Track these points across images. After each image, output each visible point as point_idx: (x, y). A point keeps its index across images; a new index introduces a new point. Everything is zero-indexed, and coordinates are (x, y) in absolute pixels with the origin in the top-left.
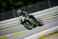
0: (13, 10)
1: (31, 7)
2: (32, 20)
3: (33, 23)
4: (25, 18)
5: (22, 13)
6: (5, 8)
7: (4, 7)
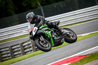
2: (52, 33)
4: (37, 29)
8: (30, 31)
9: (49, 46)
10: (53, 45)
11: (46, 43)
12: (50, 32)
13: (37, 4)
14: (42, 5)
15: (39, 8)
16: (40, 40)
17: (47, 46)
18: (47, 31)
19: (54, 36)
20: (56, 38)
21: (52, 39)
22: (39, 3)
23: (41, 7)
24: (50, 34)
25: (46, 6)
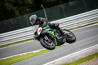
0: (44, 10)
1: (74, 4)
2: (55, 33)
3: (56, 37)
5: (38, 20)
6: (31, 6)
7: (28, 4)
9: (53, 45)
16: (44, 39)
18: (50, 32)
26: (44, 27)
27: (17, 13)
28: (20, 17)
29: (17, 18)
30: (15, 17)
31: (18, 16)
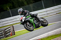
8: (21, 19)
9: (32, 28)
10: (35, 27)
11: (31, 26)
12: (32, 20)
13: (7, 8)
14: (10, 9)
15: (8, 10)
16: (27, 24)
17: (31, 28)
18: (31, 19)
19: (35, 22)
20: (36, 23)
21: (34, 24)
22: (8, 8)
23: (10, 10)
24: (33, 21)
25: (12, 10)
26: (27, 16)
27: (25, 3)
28: (27, 6)
29: (25, 6)
30: (24, 6)
31: (26, 5)
